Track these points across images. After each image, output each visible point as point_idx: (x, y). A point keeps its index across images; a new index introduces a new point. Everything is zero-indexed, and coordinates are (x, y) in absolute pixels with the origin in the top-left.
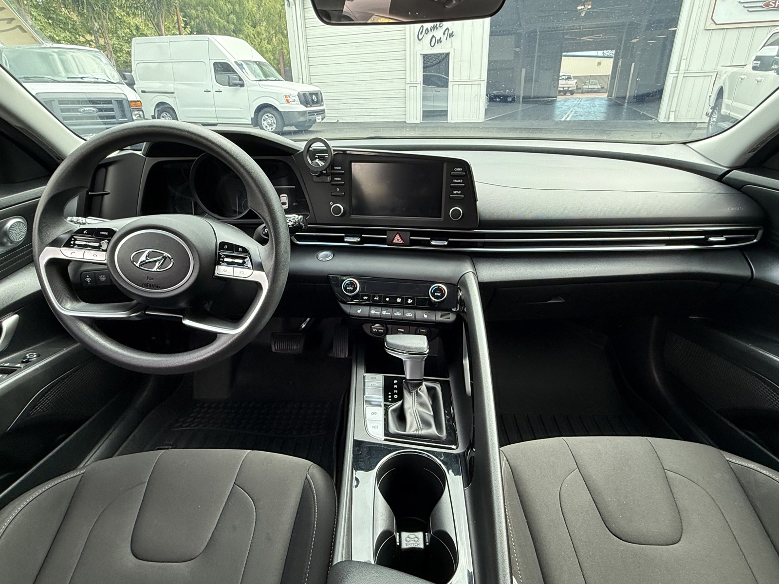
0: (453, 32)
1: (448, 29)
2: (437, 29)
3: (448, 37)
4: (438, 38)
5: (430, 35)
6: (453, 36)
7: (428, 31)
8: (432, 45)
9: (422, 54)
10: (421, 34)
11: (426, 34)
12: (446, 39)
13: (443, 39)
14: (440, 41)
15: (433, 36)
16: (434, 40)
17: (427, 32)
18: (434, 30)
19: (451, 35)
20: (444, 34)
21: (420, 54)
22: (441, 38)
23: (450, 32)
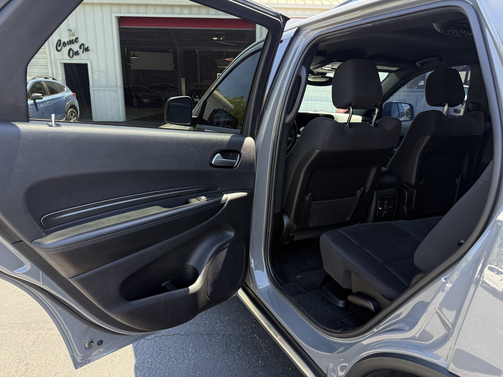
0: (88, 47)
1: (83, 44)
2: (73, 43)
3: (84, 51)
4: (75, 50)
5: (68, 47)
6: (88, 51)
7: (66, 45)
8: (71, 56)
9: (62, 63)
10: (59, 46)
11: (64, 46)
12: (83, 52)
13: (80, 51)
14: (77, 53)
15: (70, 50)
16: (71, 52)
17: (64, 45)
18: (70, 44)
19: (87, 50)
20: (80, 48)
21: (60, 63)
22: (77, 51)
23: (86, 47)
